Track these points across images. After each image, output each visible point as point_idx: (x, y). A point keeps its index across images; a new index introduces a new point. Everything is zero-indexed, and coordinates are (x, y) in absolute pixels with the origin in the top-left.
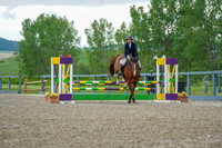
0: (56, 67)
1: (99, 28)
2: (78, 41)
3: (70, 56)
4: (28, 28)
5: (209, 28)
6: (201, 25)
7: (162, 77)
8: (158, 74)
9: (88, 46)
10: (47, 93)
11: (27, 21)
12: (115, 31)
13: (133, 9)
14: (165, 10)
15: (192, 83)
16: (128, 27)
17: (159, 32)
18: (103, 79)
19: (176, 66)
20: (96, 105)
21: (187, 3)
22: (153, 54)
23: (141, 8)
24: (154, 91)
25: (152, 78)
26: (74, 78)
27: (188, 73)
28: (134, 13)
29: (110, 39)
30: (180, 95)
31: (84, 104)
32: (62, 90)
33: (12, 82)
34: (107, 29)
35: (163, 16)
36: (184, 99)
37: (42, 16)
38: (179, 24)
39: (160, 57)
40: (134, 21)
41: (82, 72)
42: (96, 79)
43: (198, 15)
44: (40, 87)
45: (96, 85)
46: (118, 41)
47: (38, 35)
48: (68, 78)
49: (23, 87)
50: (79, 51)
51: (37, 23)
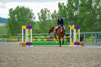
0: (24, 30)
1: (44, 13)
2: (34, 18)
3: (31, 25)
4: (12, 12)
5: (94, 13)
6: (90, 11)
7: (72, 35)
8: (71, 33)
9: (39, 21)
10: (20, 42)
11: (11, 9)
12: (51, 14)
13: (59, 4)
14: (74, 4)
15: (86, 37)
16: (57, 12)
17: (71, 14)
18: (46, 35)
19: (79, 30)
20: (43, 47)
21: (84, 1)
22: (68, 24)
23: (63, 3)
24: (69, 41)
25: (68, 35)
26: (33, 35)
27: (84, 33)
28: (60, 6)
29: (49, 18)
30: (81, 43)
31: (37, 47)
32: (27, 40)
33: (4, 37)
34: (47, 13)
35: (73, 7)
36: (83, 45)
37: (18, 7)
38: (80, 11)
39: (72, 26)
40: (60, 9)
41: (36, 33)
42: (42, 35)
43: (89, 7)
44: (17, 39)
45: (43, 38)
46: (53, 18)
47: (16, 16)
48: (30, 35)
49: (9, 39)
50: (35, 23)
51: (16, 10)
